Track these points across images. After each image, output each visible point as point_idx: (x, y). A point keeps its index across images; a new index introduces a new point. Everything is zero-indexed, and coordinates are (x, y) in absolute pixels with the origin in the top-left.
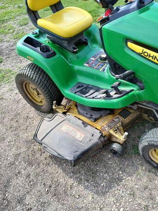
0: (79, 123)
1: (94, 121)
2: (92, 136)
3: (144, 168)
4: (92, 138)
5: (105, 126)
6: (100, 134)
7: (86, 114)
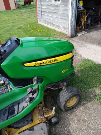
0: (28, 133)
1: (31, 122)
2: (42, 129)
3: (69, 115)
4: (43, 130)
5: (40, 117)
6: (45, 123)
7: (24, 123)
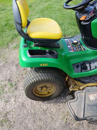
7: (91, 80)
